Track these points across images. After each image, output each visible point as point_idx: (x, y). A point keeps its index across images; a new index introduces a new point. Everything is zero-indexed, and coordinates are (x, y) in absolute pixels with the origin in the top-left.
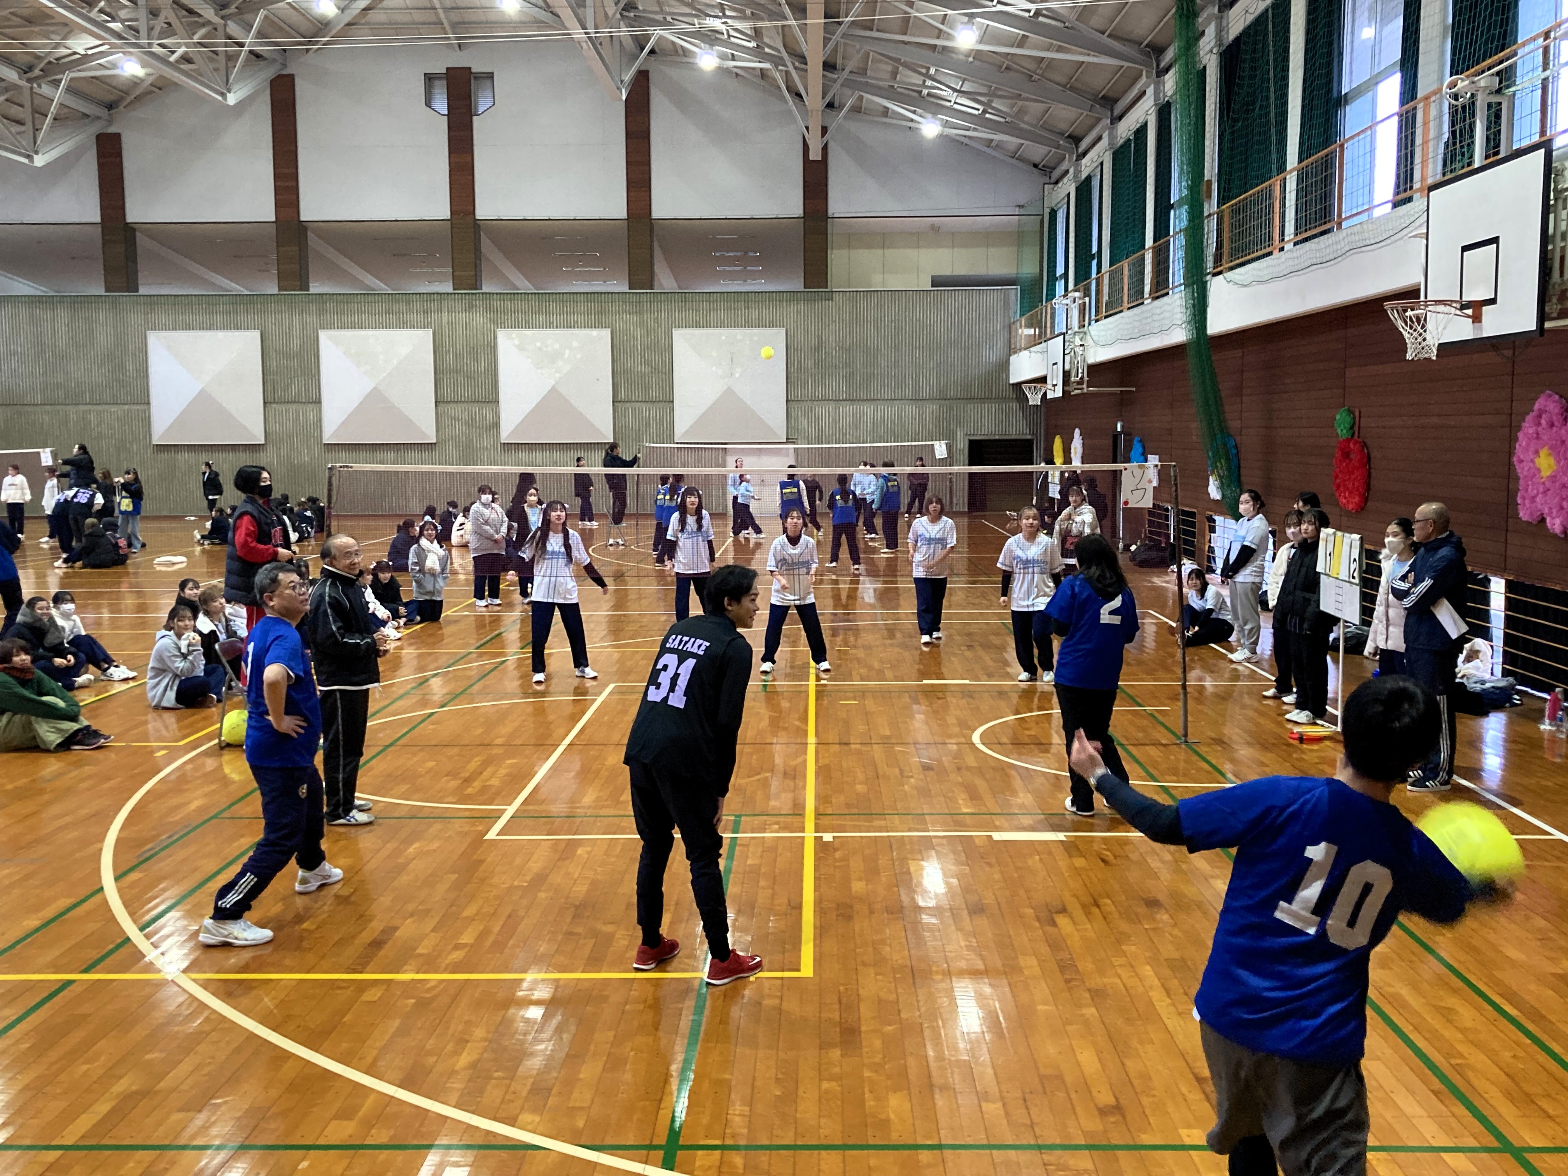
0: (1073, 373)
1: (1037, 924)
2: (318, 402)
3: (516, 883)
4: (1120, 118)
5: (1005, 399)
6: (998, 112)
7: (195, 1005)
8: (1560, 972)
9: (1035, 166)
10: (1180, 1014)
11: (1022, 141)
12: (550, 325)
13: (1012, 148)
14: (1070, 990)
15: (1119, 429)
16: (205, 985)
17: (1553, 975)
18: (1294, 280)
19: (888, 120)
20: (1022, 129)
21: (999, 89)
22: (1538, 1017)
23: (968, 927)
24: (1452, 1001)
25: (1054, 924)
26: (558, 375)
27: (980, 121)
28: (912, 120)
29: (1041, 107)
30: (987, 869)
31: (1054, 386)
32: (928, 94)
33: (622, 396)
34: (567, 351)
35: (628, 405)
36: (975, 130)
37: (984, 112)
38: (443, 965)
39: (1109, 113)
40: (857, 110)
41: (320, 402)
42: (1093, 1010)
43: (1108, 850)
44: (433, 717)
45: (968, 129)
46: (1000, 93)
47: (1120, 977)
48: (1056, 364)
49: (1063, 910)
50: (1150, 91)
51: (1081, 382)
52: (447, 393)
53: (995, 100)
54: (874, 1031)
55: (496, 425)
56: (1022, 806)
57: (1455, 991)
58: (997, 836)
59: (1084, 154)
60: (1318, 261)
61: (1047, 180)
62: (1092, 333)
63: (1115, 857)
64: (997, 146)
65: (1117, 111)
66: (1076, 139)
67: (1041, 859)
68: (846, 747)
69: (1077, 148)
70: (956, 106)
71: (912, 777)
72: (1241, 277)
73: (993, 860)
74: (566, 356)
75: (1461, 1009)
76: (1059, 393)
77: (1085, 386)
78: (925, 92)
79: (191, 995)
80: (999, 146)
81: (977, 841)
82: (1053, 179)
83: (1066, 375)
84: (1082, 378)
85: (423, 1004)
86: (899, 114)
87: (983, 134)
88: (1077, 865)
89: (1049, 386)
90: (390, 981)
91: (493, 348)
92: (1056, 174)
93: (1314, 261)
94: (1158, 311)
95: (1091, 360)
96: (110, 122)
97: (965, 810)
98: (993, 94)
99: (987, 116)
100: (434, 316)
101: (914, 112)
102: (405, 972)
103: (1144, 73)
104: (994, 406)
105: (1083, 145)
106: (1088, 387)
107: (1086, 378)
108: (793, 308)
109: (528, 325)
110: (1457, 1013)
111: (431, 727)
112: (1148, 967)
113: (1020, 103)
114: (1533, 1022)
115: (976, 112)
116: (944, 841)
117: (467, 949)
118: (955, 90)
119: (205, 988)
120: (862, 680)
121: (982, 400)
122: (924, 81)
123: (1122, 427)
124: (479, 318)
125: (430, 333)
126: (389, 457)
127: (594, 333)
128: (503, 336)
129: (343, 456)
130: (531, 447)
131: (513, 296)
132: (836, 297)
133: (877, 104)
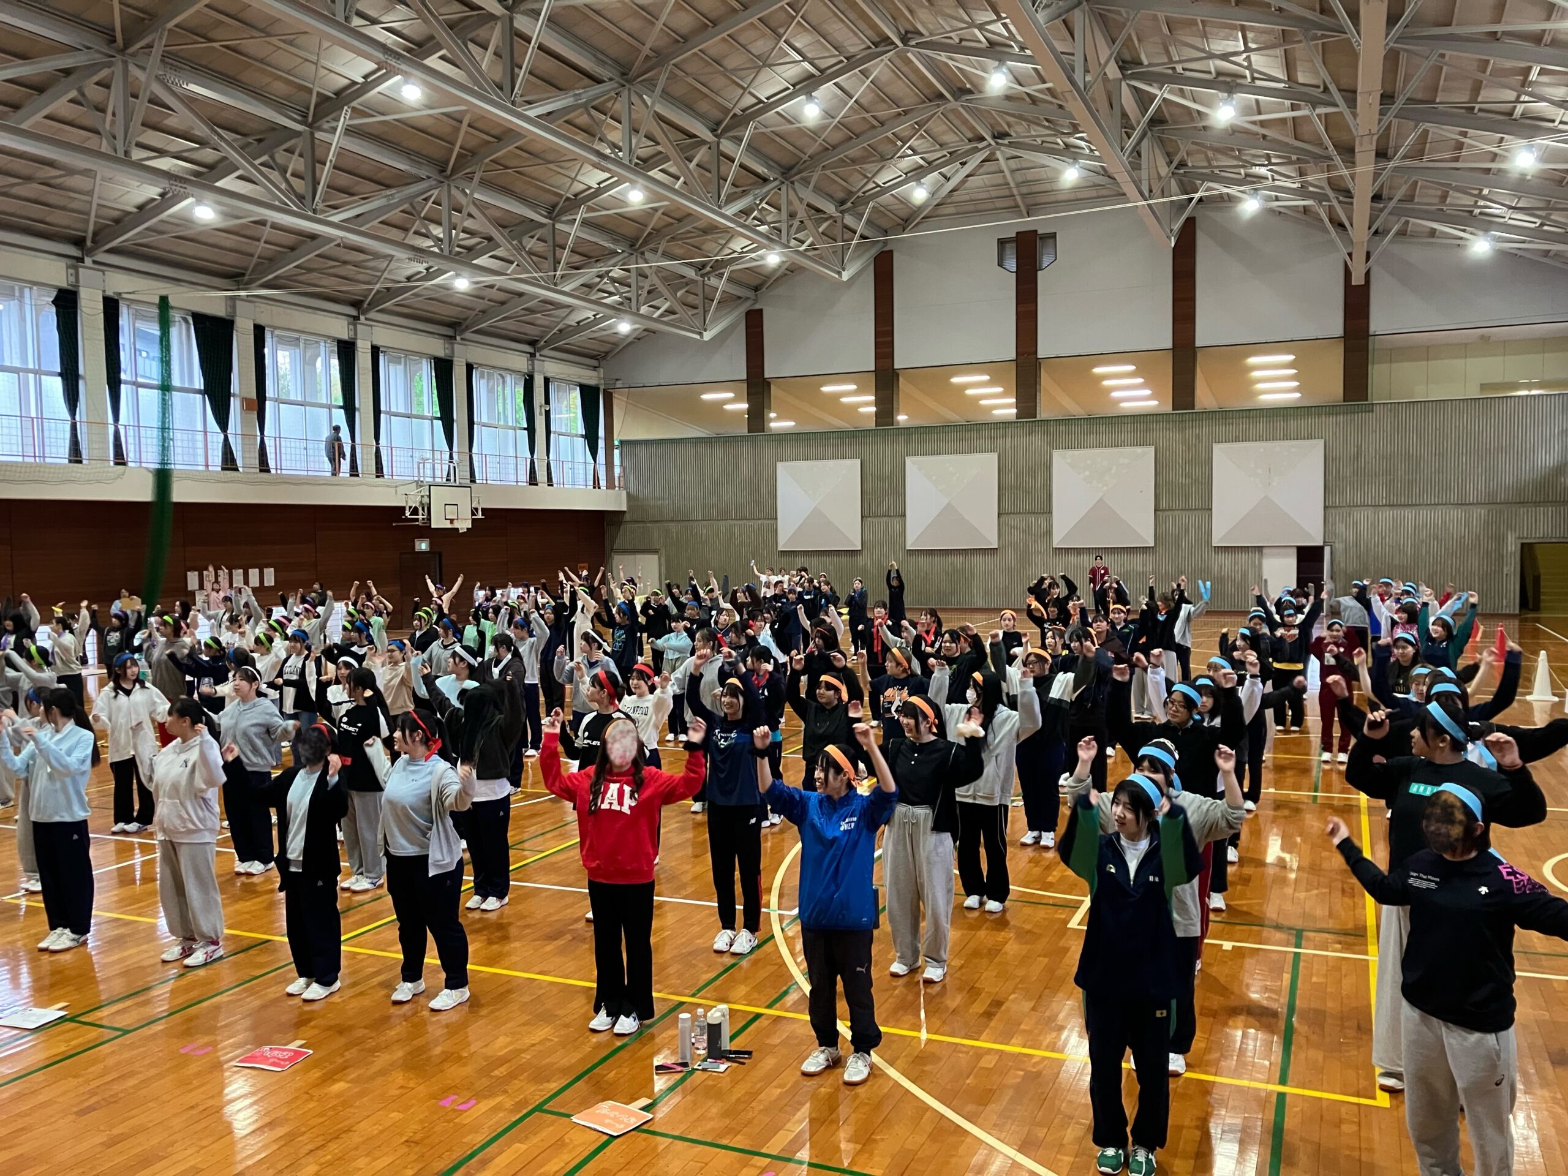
2: (903, 515)
5: (1563, 503)
6: (1557, 224)
12: (1099, 445)
19: (1431, 240)
21: (1559, 203)
23: (1552, 1078)
26: (1105, 488)
27: (1538, 233)
28: (1461, 238)
32: (1481, 213)
33: (1163, 505)
34: (1114, 468)
35: (1168, 513)
36: (1530, 242)
37: (1542, 225)
40: (1402, 233)
41: (905, 516)
45: (1523, 242)
46: (1558, 206)
52: (1007, 506)
53: (1554, 213)
55: (1049, 533)
64: (1556, 255)
70: (1510, 222)
74: (1113, 471)
78: (1477, 211)
85: (1031, 1078)
86: (1447, 233)
87: (1540, 245)
90: (1002, 1051)
91: (1049, 467)
96: (756, 301)
98: (1549, 208)
99: (1546, 228)
100: (1000, 441)
101: (1464, 231)
102: (1013, 1045)
104: (1550, 510)
108: (1332, 419)
109: (1079, 447)
115: (1533, 225)
118: (1510, 208)
121: (1537, 504)
122: (1476, 202)
124: (1038, 440)
125: (995, 456)
126: (959, 560)
127: (1139, 450)
128: (1057, 455)
129: (922, 559)
130: (1079, 551)
131: (1068, 422)
132: (1377, 409)
133: (1424, 226)
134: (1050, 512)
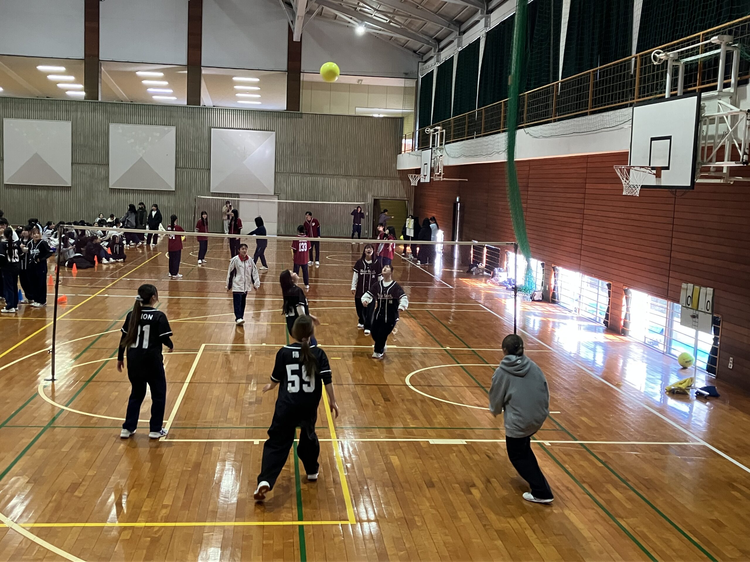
0: (436, 170)
1: (462, 493)
3: (185, 468)
4: (464, 32)
5: (394, 178)
6: (397, 22)
7: (29, 543)
8: (715, 518)
9: (415, 52)
10: (542, 543)
11: (408, 39)
12: (140, 123)
13: (403, 42)
14: (486, 530)
15: (458, 200)
16: (32, 530)
17: (711, 520)
18: (564, 139)
19: (335, 21)
20: (409, 33)
21: (399, 11)
22: (708, 543)
23: (428, 495)
24: (668, 535)
25: (471, 493)
26: (144, 151)
27: (387, 26)
28: (349, 22)
29: (421, 22)
30: (431, 461)
31: (425, 176)
32: (360, 10)
33: (181, 164)
34: (150, 138)
35: (184, 170)
36: (383, 31)
37: (390, 22)
38: (159, 518)
39: (458, 29)
40: (320, 14)
42: (500, 542)
43: (488, 450)
44: (108, 363)
45: (380, 30)
46: (399, 13)
47: (509, 523)
48: (426, 164)
49: (474, 485)
50: (483, 21)
51: (440, 175)
52: (79, 158)
53: (396, 16)
54: (394, 554)
55: (107, 178)
56: (440, 423)
57: (668, 529)
58: (432, 441)
59: (442, 49)
60: (578, 131)
61: (420, 60)
62: (447, 150)
63: (493, 454)
64: (395, 40)
65: (462, 29)
66: (439, 40)
67: (456, 455)
68: (341, 386)
69: (439, 45)
70: (375, 18)
71: (379, 405)
72: (534, 132)
73: (433, 456)
74: (150, 140)
75: (672, 539)
76: (428, 180)
77: (441, 177)
78: (359, 8)
79: (25, 537)
80: (396, 39)
81: (422, 444)
82: (424, 60)
83: (432, 170)
84: (440, 173)
85: (155, 541)
86: (343, 18)
87: (389, 34)
88: (475, 458)
89: (422, 176)
90: (133, 527)
91: (107, 134)
92: (425, 58)
93: (576, 131)
94: (486, 144)
95: (446, 164)
97: (412, 426)
98: (395, 13)
99: (391, 24)
100: (73, 114)
101: (351, 18)
102: (140, 522)
103: (480, 11)
104: (388, 182)
105: (443, 44)
106: (443, 178)
107: (442, 174)
108: (280, 120)
109: (128, 123)
110: (671, 541)
111: (108, 370)
112: (522, 518)
113: (410, 19)
114: (706, 546)
115: (385, 21)
116: (405, 444)
117: (169, 508)
118: (375, 9)
119: (32, 533)
120: (340, 345)
121: (382, 178)
122: (359, 3)
123: (460, 199)
124: (99, 116)
125: (70, 124)
126: (43, 194)
127: (166, 128)
128: (113, 127)
129: (16, 191)
130: (127, 191)
131: (120, 104)
132: (304, 116)
133: (331, 12)
134: (108, 164)
